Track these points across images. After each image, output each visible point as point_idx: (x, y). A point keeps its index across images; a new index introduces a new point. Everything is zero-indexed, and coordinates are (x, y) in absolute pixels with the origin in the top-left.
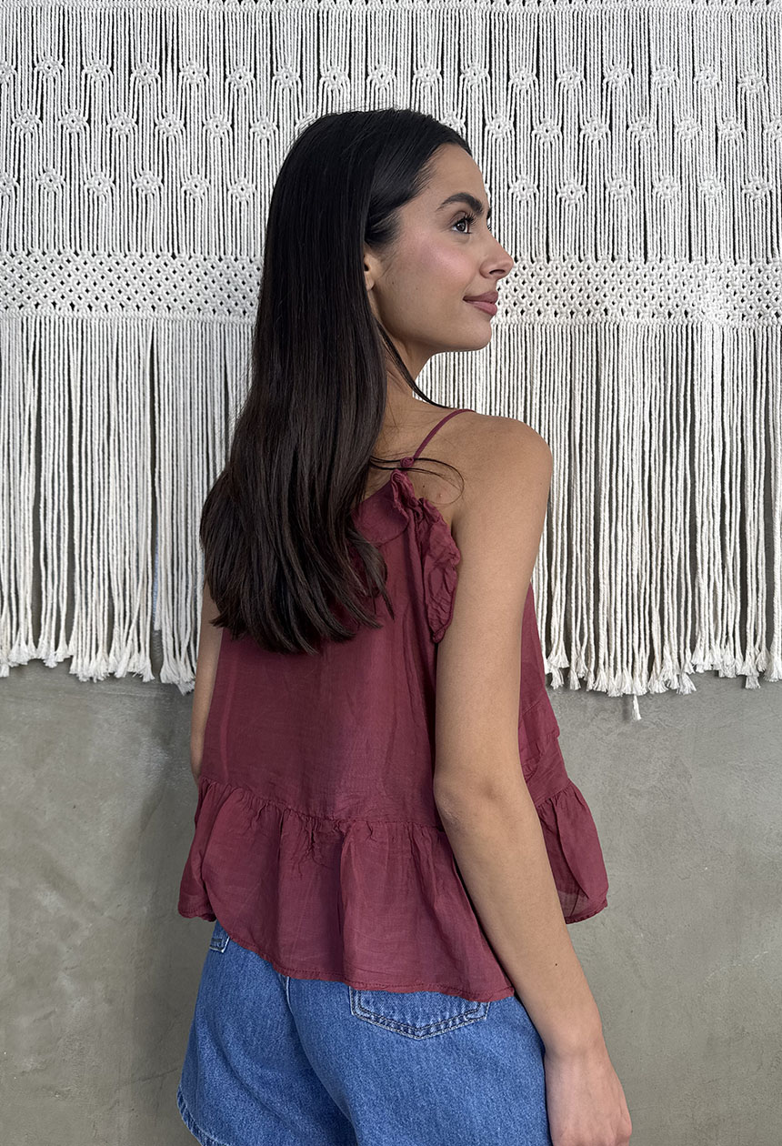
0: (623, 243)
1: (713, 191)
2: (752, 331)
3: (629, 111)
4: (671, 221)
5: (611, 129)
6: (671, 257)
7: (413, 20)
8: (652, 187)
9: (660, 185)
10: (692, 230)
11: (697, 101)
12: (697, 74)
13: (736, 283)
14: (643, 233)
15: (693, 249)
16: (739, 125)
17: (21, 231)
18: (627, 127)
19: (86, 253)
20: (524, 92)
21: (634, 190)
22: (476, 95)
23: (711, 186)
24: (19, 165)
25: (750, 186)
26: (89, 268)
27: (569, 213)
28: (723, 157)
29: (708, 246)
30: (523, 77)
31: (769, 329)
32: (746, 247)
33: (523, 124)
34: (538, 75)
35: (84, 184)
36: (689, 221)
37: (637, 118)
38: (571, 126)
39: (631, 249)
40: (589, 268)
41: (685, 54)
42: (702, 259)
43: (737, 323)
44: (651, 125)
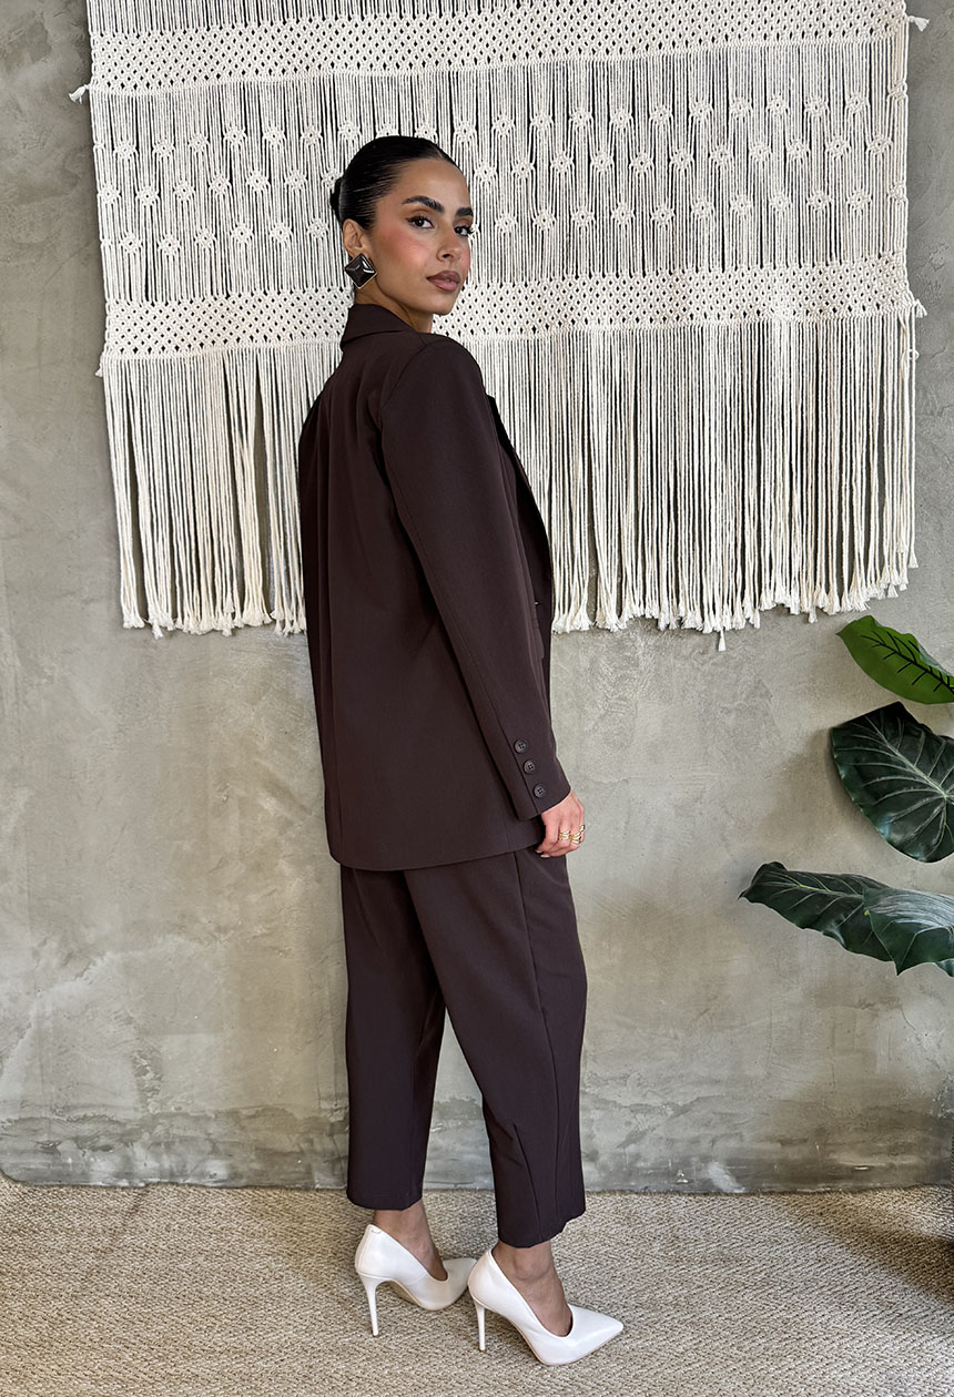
0: (705, 256)
1: (781, 206)
2: (814, 325)
3: (710, 141)
4: (746, 234)
5: (695, 156)
6: (745, 265)
7: (528, 74)
9: (736, 203)
10: (763, 241)
11: (769, 125)
12: (768, 103)
13: (801, 284)
14: (721, 246)
15: (763, 257)
16: (804, 146)
18: (709, 155)
19: (272, 293)
20: (622, 130)
21: (714, 211)
22: (582, 136)
23: (780, 200)
25: (812, 198)
26: (275, 305)
27: (661, 233)
28: (790, 175)
29: (776, 254)
30: (621, 117)
32: (809, 252)
33: (622, 158)
34: (633, 115)
36: (761, 233)
37: (717, 146)
38: (661, 157)
39: (711, 261)
40: (677, 280)
41: (758, 87)
42: (771, 265)
43: (801, 318)
44: (727, 152)
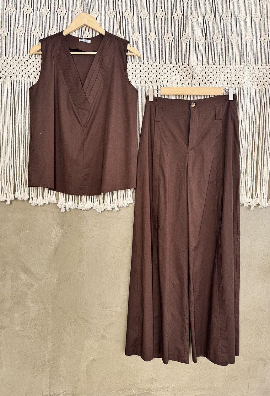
0: (218, 59)
1: (249, 40)
2: (260, 90)
3: (222, 10)
4: (235, 51)
5: (215, 17)
6: (234, 63)
8: (229, 38)
9: (232, 37)
10: (242, 53)
11: (245, 7)
13: (256, 73)
14: (225, 55)
15: (242, 60)
16: (259, 16)
17: (10, 49)
18: (221, 16)
20: (186, 2)
21: (222, 39)
23: (249, 38)
24: (9, 25)
25: (262, 38)
28: (254, 28)
29: (247, 60)
31: (266, 89)
32: (260, 60)
35: (32, 33)
36: (241, 50)
37: (225, 13)
39: (220, 61)
42: (245, 64)
43: (256, 87)
44: (229, 16)
